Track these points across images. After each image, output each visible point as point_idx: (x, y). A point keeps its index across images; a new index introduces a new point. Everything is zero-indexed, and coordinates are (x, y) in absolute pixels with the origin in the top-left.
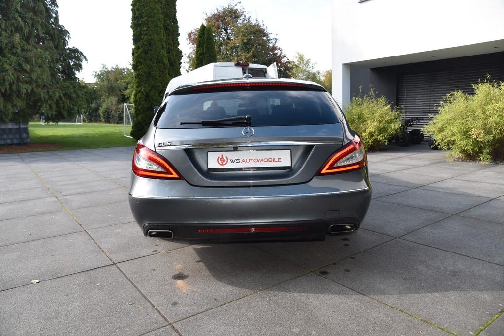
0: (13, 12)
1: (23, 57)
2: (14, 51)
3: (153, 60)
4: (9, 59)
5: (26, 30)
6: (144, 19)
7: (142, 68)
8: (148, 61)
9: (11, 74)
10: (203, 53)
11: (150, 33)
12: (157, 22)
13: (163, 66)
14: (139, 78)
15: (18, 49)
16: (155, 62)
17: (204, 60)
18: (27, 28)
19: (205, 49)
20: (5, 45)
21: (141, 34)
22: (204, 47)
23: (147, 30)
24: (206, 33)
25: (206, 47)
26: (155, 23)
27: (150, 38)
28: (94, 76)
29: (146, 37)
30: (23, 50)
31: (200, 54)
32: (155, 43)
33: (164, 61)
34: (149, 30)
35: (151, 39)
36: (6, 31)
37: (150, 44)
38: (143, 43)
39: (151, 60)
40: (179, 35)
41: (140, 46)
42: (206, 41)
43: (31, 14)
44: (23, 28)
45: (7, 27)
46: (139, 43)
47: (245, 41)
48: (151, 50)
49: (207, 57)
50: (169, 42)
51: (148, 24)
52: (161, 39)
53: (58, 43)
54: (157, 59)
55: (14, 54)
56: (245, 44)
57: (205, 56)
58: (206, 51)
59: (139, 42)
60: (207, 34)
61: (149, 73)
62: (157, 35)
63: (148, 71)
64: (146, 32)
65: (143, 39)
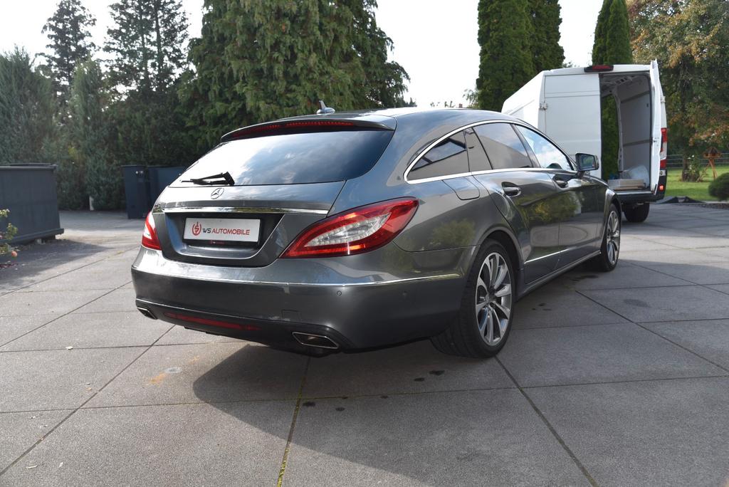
0: (312, 25)
1: (320, 84)
2: (311, 77)
3: (505, 69)
4: (304, 88)
5: (327, 46)
6: (494, 5)
7: (489, 85)
8: (498, 72)
9: (303, 107)
10: (605, 47)
11: (501, 27)
12: (514, 7)
13: (522, 77)
14: (484, 100)
15: (315, 73)
16: (509, 72)
17: (606, 60)
18: (328, 43)
19: (608, 40)
20: (299, 70)
21: (489, 31)
22: (608, 37)
23: (498, 22)
24: (612, 10)
25: (610, 37)
26: (511, 9)
27: (501, 34)
28: (466, 97)
29: (496, 33)
30: (321, 74)
31: (599, 48)
32: (509, 41)
33: (524, 69)
34: (501, 21)
35: (504, 36)
36: (303, 52)
37: (502, 45)
38: (492, 45)
39: (503, 70)
40: (560, 21)
41: (487, 49)
42: (612, 25)
43: (334, 25)
44: (323, 44)
45: (304, 46)
46: (486, 45)
47: (702, 12)
48: (503, 54)
49: (611, 53)
50: (540, 35)
51: (500, 12)
52: (521, 34)
53: (370, 60)
54: (513, 67)
55: (311, 80)
56: (702, 19)
57: (607, 52)
58: (609, 43)
59: (487, 42)
60: (614, 12)
61: (500, 90)
62: (514, 29)
63: (497, 88)
64: (497, 26)
65: (492, 37)
